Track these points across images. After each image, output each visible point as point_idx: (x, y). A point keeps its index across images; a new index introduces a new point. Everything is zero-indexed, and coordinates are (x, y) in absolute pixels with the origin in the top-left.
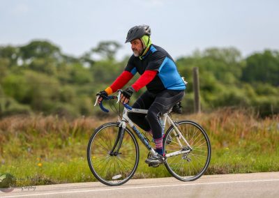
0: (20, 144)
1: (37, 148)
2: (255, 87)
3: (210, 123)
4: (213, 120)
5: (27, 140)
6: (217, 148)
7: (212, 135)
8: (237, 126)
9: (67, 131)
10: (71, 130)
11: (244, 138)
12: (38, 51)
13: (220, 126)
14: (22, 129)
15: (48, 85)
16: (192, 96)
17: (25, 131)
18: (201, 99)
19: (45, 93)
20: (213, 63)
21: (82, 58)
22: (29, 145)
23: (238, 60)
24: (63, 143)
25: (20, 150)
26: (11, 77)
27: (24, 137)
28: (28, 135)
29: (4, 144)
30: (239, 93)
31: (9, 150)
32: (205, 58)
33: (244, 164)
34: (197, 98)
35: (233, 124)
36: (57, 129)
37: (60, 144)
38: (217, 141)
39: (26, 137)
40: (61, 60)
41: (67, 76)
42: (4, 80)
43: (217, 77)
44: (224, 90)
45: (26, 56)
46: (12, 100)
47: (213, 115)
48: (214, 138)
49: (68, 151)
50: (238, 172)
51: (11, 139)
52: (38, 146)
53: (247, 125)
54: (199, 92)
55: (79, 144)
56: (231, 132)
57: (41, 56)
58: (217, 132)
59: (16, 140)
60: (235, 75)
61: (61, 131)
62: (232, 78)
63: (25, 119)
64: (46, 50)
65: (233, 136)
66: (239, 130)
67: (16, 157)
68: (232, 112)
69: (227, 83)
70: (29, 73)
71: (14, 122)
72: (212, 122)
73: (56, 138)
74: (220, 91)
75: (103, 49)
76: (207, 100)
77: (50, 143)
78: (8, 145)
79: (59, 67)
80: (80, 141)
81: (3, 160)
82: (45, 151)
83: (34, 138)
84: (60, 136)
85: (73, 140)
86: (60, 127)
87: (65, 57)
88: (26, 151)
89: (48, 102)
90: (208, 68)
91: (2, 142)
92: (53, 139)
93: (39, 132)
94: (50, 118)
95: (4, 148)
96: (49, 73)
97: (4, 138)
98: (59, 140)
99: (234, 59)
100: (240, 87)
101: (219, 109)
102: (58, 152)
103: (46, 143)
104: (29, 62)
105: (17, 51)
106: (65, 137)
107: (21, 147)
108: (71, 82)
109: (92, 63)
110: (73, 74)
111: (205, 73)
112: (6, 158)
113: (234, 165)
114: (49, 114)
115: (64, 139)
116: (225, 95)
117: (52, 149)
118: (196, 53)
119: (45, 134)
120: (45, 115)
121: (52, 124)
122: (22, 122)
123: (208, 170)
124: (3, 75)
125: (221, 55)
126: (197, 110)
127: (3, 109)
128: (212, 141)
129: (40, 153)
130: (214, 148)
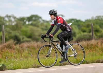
0: (28, 53)
1: (34, 54)
4: (99, 42)
5: (30, 51)
6: (101, 53)
7: (99, 48)
12: (34, 18)
13: (102, 45)
14: (29, 47)
15: (38, 31)
16: (91, 34)
18: (94, 35)
19: (37, 34)
20: (99, 22)
22: (31, 53)
24: (43, 52)
25: (28, 55)
26: (24, 28)
27: (29, 50)
28: (31, 49)
29: (22, 53)
31: (24, 55)
32: (96, 19)
34: (93, 34)
37: (42, 52)
38: (101, 50)
39: (30, 50)
40: (42, 22)
41: (44, 27)
42: (22, 29)
43: (101, 27)
46: (24, 37)
48: (100, 49)
51: (25, 51)
52: (35, 53)
54: (93, 32)
58: (101, 47)
63: (30, 44)
64: (37, 18)
67: (26, 58)
70: (31, 27)
71: (25, 45)
74: (101, 31)
76: (96, 35)
78: (24, 53)
79: (42, 24)
81: (22, 59)
82: (37, 55)
85: (47, 51)
87: (44, 21)
88: (30, 55)
89: (38, 37)
90: (97, 23)
93: (34, 48)
94: (39, 43)
95: (22, 54)
96: (38, 26)
97: (22, 51)
101: (101, 38)
104: (30, 23)
105: (26, 19)
106: (44, 50)
107: (28, 54)
108: (46, 30)
110: (46, 27)
111: (96, 25)
112: (23, 58)
118: (92, 18)
119: (37, 49)
120: (37, 42)
121: (39, 45)
122: (28, 45)
123: (98, 61)
124: (21, 28)
125: (101, 18)
126: (93, 39)
127: (22, 40)
128: (99, 50)
129: (35, 56)
130: (100, 53)
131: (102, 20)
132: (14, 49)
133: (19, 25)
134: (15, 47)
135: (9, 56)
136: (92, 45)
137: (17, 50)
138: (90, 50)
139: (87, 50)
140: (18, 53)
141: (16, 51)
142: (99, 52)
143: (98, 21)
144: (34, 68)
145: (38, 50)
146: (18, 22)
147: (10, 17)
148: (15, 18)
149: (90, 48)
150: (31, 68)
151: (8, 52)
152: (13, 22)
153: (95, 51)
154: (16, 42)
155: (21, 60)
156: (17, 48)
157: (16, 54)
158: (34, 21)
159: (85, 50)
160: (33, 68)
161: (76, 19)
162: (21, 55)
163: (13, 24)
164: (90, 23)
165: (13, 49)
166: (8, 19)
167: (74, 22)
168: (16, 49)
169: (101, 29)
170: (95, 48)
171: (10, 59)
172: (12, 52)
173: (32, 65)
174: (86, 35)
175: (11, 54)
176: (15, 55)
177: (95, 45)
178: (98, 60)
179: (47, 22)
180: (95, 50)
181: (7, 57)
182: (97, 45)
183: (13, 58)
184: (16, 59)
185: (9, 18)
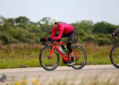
0: (15, 53)
1: (21, 55)
2: (98, 34)
4: (83, 46)
5: (17, 52)
8: (91, 48)
9: (32, 49)
10: (33, 48)
11: (94, 53)
12: (22, 20)
13: (85, 48)
14: (16, 48)
15: (25, 32)
16: (76, 37)
18: (79, 38)
19: (24, 35)
20: (83, 26)
21: (37, 23)
22: (18, 54)
23: (92, 25)
25: (15, 55)
26: (12, 29)
28: (18, 50)
29: (9, 53)
30: (92, 36)
32: (81, 24)
33: (94, 62)
34: (77, 38)
35: (90, 47)
36: (28, 48)
37: (29, 53)
40: (30, 24)
41: (32, 30)
42: (9, 30)
43: (85, 31)
44: (87, 35)
45: (17, 22)
46: (12, 37)
49: (32, 56)
50: (91, 65)
51: (12, 51)
52: (21, 54)
53: (95, 48)
54: (78, 36)
55: (35, 54)
56: (89, 50)
57: (23, 22)
59: (13, 52)
60: (91, 30)
61: (29, 49)
62: (90, 31)
64: (24, 20)
65: (90, 52)
67: (13, 58)
68: (90, 43)
69: (88, 33)
70: (18, 28)
71: (13, 46)
73: (28, 51)
74: (85, 35)
75: (44, 20)
76: (81, 39)
77: (25, 53)
78: (11, 54)
79: (29, 26)
80: (36, 53)
82: (23, 56)
83: (20, 51)
84: (29, 51)
85: (34, 52)
86: (29, 48)
87: (31, 23)
88: (17, 56)
89: (25, 38)
90: (81, 27)
92: (26, 52)
93: (21, 49)
94: (26, 44)
96: (25, 28)
97: (9, 51)
98: (29, 52)
100: (93, 34)
101: (85, 42)
102: (28, 56)
103: (24, 53)
104: (18, 24)
105: (15, 20)
107: (15, 54)
108: (33, 32)
109: (41, 25)
110: (34, 29)
111: (81, 29)
112: (10, 58)
113: (90, 62)
114: (25, 43)
115: (30, 52)
116: (87, 37)
117: (26, 55)
118: (78, 22)
119: (24, 50)
120: (24, 43)
121: (26, 46)
122: (16, 45)
123: (81, 64)
124: (9, 28)
125: (86, 23)
126: (77, 42)
127: (9, 41)
131: (86, 25)
132: (2, 49)
133: (7, 26)
134: (2, 47)
140: (5, 53)
141: (3, 51)
144: (21, 68)
146: (7, 23)
148: (3, 19)
150: (17, 68)
152: (2, 23)
154: (3, 43)
155: (7, 60)
156: (4, 48)
157: (4, 54)
160: (19, 68)
162: (8, 55)
163: (2, 25)
164: (76, 27)
169: (85, 34)
170: (79, 51)
173: (18, 65)
176: (3, 55)
178: (81, 62)
179: (34, 24)
180: (79, 53)
183: (0, 57)
184: (3, 58)
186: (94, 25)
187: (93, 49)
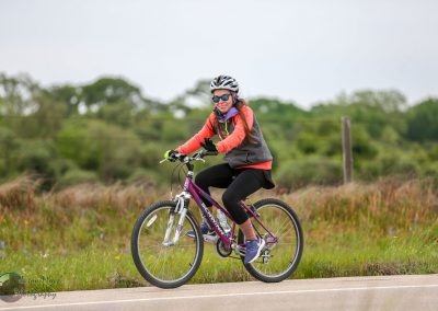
0: (88, 228)
1: (113, 234)
2: (428, 148)
3: (367, 199)
4: (372, 195)
5: (100, 223)
6: (378, 236)
7: (371, 216)
8: (409, 206)
11: (419, 223)
12: (109, 92)
13: (382, 205)
14: (92, 205)
17: (96, 209)
19: (121, 153)
20: (366, 113)
21: (172, 104)
22: (102, 229)
23: (402, 108)
25: (88, 236)
26: (69, 129)
27: (93, 217)
28: (100, 213)
29: (66, 228)
30: (405, 157)
31: (73, 236)
32: (354, 105)
33: (423, 259)
35: (402, 201)
38: (378, 228)
39: (96, 218)
40: (141, 107)
42: (60, 134)
43: (372, 133)
44: (382, 152)
45: (89, 102)
46: (69, 163)
47: (372, 187)
48: (375, 223)
50: (414, 272)
51: (76, 219)
52: (116, 230)
53: (422, 204)
56: (399, 213)
58: (378, 213)
59: (83, 221)
60: (398, 130)
62: (391, 134)
64: (120, 91)
65: (401, 220)
66: (412, 210)
67: (83, 247)
69: (388, 142)
70: (96, 125)
71: (80, 194)
72: (370, 198)
74: (374, 153)
75: (203, 91)
78: (71, 228)
79: (142, 116)
81: (64, 251)
82: (125, 237)
83: (108, 218)
87: (148, 102)
88: (97, 238)
89: (122, 167)
90: (358, 120)
91: (62, 225)
93: (112, 209)
94: (132, 189)
96: (125, 125)
97: (65, 219)
99: (396, 106)
100: (406, 149)
105: (79, 91)
107: (89, 231)
108: (155, 138)
109: (188, 111)
110: (158, 126)
113: (405, 263)
116: (384, 161)
118: (342, 97)
119: (124, 213)
120: (124, 185)
121: (135, 199)
122: (91, 194)
123: (369, 268)
124: (57, 127)
125: (376, 101)
126: (349, 181)
128: (371, 225)
129: (118, 241)
130: (375, 237)
131: (378, 108)
132: (34, 210)
133: (49, 114)
134: (37, 200)
135: (12, 237)
136: (346, 202)
137: (43, 216)
138: (337, 223)
139: (326, 223)
140: (47, 227)
141: (39, 217)
142: (373, 234)
143: (364, 110)
145: (127, 217)
146: (48, 103)
147: (14, 82)
148: (33, 87)
149: (338, 215)
150: (102, 288)
151: (8, 223)
152: (27, 104)
153: (357, 230)
154: (37, 183)
156: (44, 205)
157: (42, 232)
158: (111, 100)
159: (318, 222)
160: (109, 287)
161: (276, 102)
162: (59, 234)
163: (27, 111)
164: (334, 118)
165: (27, 210)
166: (6, 89)
167: (271, 110)
168: (41, 211)
169: (374, 145)
170: (357, 216)
171: (16, 249)
172: (26, 222)
173: (107, 276)
174: (315, 166)
175: (20, 230)
176: (38, 236)
177: (358, 206)
178: (370, 263)
179: (163, 108)
180: (357, 225)
181: (6, 244)
182: (364, 205)
183: (28, 245)
184: (43, 250)
185: (10, 89)
186: (410, 109)
187: (415, 209)
